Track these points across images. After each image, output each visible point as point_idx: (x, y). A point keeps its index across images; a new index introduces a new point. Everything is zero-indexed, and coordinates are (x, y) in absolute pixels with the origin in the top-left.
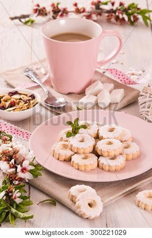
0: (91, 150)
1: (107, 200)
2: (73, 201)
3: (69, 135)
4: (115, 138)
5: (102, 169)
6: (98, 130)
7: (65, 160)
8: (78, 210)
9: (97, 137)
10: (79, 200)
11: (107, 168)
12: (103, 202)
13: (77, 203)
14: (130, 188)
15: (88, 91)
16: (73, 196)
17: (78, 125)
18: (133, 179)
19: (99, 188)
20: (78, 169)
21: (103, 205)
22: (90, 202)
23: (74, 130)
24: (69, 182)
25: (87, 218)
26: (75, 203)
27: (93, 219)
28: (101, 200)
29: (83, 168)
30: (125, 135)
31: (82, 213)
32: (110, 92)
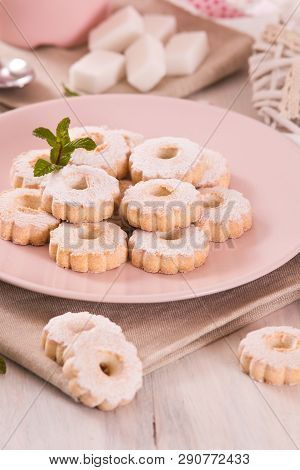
0: (109, 211)
1: (156, 355)
2: (55, 360)
3: (41, 168)
4: (178, 177)
5: (141, 267)
6: (128, 155)
7: (30, 244)
8: (71, 383)
9: (126, 176)
10: (72, 355)
11: (155, 265)
12: (142, 359)
13: (67, 363)
14: (222, 322)
15: (97, 40)
16: (54, 344)
17: (67, 139)
18: (230, 296)
19: (130, 323)
20: (70, 268)
21: (144, 370)
22: (104, 359)
23: (56, 154)
24: (44, 306)
25: (97, 408)
26: (61, 364)
27: (115, 411)
28: (138, 355)
29: (85, 266)
30: (207, 168)
31: (82, 392)
32: (166, 41)
